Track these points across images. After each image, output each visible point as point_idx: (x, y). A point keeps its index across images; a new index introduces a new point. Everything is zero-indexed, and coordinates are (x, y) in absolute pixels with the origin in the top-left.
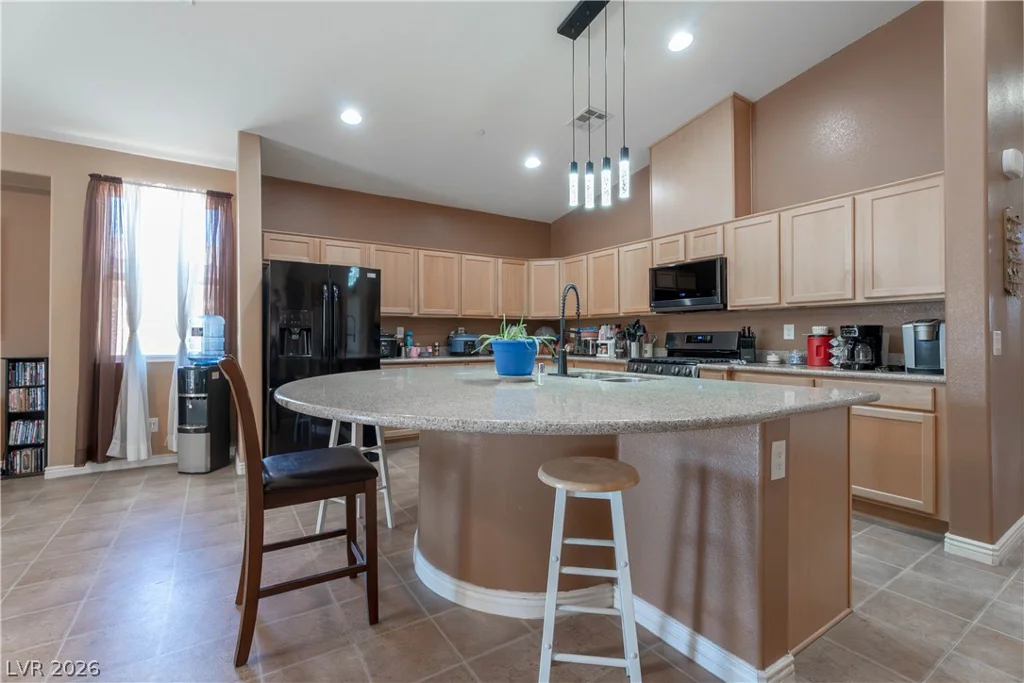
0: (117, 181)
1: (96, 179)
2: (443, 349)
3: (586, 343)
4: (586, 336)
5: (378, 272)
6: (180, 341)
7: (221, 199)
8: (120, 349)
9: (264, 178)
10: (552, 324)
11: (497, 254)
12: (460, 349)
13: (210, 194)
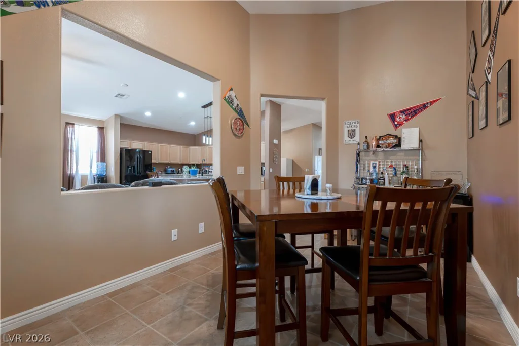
0: (73, 124)
1: (67, 123)
2: (164, 172)
3: (206, 171)
4: (207, 169)
5: (151, 152)
6: (90, 169)
7: (101, 129)
8: (74, 172)
9: (120, 124)
10: (198, 166)
11: (180, 145)
12: (170, 172)
13: (99, 128)
